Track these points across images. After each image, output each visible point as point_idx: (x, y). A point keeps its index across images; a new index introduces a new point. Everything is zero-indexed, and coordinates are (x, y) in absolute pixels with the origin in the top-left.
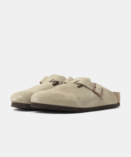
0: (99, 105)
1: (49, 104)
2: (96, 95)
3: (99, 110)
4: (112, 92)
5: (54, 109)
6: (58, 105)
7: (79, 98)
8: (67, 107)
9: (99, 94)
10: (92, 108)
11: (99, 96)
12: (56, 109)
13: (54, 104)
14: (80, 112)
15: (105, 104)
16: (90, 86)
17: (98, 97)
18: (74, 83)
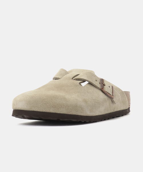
0: (109, 112)
1: (44, 111)
2: (106, 97)
3: (105, 120)
4: (123, 91)
5: (52, 119)
6: (58, 112)
7: (85, 101)
8: (70, 115)
9: (109, 95)
10: (101, 115)
11: (110, 97)
12: (56, 119)
13: (52, 111)
14: (87, 122)
15: (116, 110)
16: (97, 82)
17: (108, 99)
18: (72, 79)
